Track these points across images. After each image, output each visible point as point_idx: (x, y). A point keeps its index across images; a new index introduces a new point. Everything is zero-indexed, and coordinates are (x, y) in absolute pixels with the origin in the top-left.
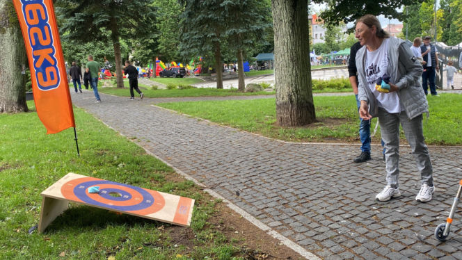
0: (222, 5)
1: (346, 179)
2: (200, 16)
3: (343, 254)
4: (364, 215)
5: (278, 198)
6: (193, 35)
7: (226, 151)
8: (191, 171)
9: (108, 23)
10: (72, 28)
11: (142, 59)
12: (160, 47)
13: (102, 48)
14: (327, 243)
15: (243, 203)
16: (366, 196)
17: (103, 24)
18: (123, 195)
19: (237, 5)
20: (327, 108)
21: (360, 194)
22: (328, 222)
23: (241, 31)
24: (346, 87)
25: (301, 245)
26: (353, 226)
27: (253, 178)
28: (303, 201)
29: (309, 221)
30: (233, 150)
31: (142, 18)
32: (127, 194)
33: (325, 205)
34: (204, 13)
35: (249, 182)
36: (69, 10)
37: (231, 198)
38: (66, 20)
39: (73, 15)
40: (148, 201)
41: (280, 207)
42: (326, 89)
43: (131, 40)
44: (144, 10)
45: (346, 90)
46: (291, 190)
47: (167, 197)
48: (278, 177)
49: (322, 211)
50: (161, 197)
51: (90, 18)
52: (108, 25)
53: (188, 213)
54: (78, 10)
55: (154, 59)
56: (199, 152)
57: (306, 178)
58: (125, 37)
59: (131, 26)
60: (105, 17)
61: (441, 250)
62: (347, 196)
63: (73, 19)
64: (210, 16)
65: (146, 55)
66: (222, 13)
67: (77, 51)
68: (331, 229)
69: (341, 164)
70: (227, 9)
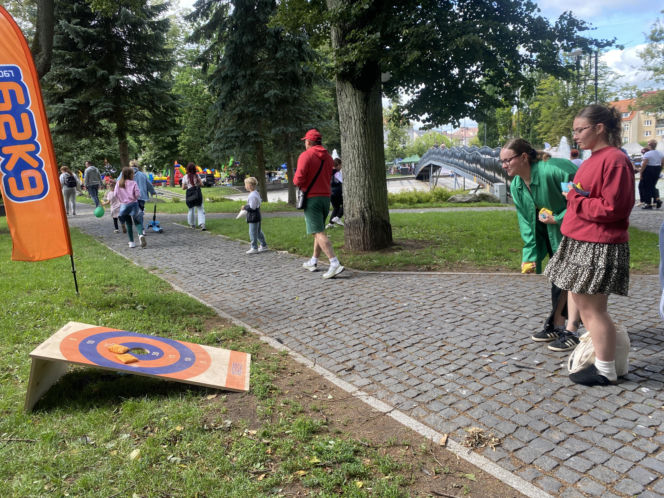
0: (266, 96)
1: (442, 318)
3: (457, 420)
4: (473, 366)
5: (361, 346)
6: (229, 132)
7: (284, 284)
8: (240, 313)
9: (112, 113)
10: (60, 119)
11: (156, 162)
12: (180, 146)
13: (101, 146)
14: (434, 406)
15: (316, 356)
16: (472, 341)
17: (104, 115)
18: (151, 352)
19: (286, 97)
20: (401, 227)
21: (464, 337)
22: (430, 376)
23: (291, 130)
24: (419, 202)
25: (402, 411)
26: (462, 381)
27: (326, 320)
28: (394, 349)
29: (406, 377)
30: (294, 284)
31: (158, 108)
32: (157, 350)
33: (422, 353)
35: (321, 326)
36: (55, 94)
37: (300, 348)
38: (51, 106)
39: (60, 100)
40: (187, 359)
41: (366, 358)
42: (396, 204)
43: (142, 137)
44: (161, 98)
45: (419, 205)
46: (377, 335)
47: (213, 351)
48: (358, 318)
49: (421, 363)
50: (205, 353)
51: (86, 107)
52: (111, 116)
53: (244, 373)
54: (68, 94)
55: (172, 162)
56: (247, 286)
57: (392, 318)
58: (135, 133)
59: (142, 118)
60: (108, 106)
61: (575, 408)
62: (448, 340)
63: (61, 105)
64: (250, 109)
65: (162, 157)
66: (267, 106)
67: (67, 150)
68: (436, 386)
69: (433, 299)
70: (272, 101)
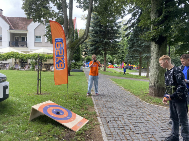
0: (142, 45)
2: (133, 49)
6: (130, 55)
15: (107, 127)
19: (148, 45)
23: (149, 55)
32: (63, 112)
34: (135, 47)
35: (117, 118)
37: (104, 124)
40: (68, 117)
41: (120, 133)
46: (131, 126)
47: (78, 117)
48: (131, 119)
53: (81, 126)
60: (102, 47)
64: (137, 49)
66: (142, 48)
70: (144, 46)
